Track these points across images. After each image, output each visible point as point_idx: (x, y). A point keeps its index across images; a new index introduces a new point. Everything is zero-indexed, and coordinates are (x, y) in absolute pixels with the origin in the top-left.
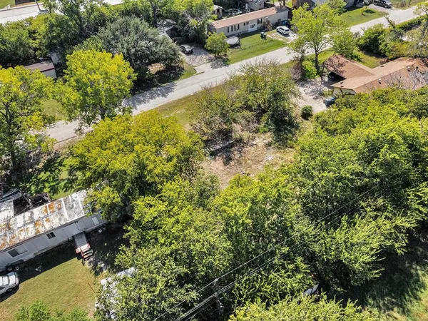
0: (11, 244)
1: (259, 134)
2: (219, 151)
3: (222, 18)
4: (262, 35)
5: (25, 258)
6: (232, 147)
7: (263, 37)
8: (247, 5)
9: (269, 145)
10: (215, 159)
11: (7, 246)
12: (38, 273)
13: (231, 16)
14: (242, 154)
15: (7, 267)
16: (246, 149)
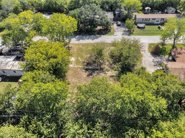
0: (3, 69)
1: (112, 70)
2: (90, 69)
3: (148, 14)
4: (159, 26)
5: (8, 75)
6: (97, 70)
7: (159, 28)
8: (166, 10)
9: (112, 76)
10: (86, 72)
11: (2, 69)
12: (7, 81)
13: (154, 14)
14: (98, 75)
15: (2, 75)
16: (101, 74)
